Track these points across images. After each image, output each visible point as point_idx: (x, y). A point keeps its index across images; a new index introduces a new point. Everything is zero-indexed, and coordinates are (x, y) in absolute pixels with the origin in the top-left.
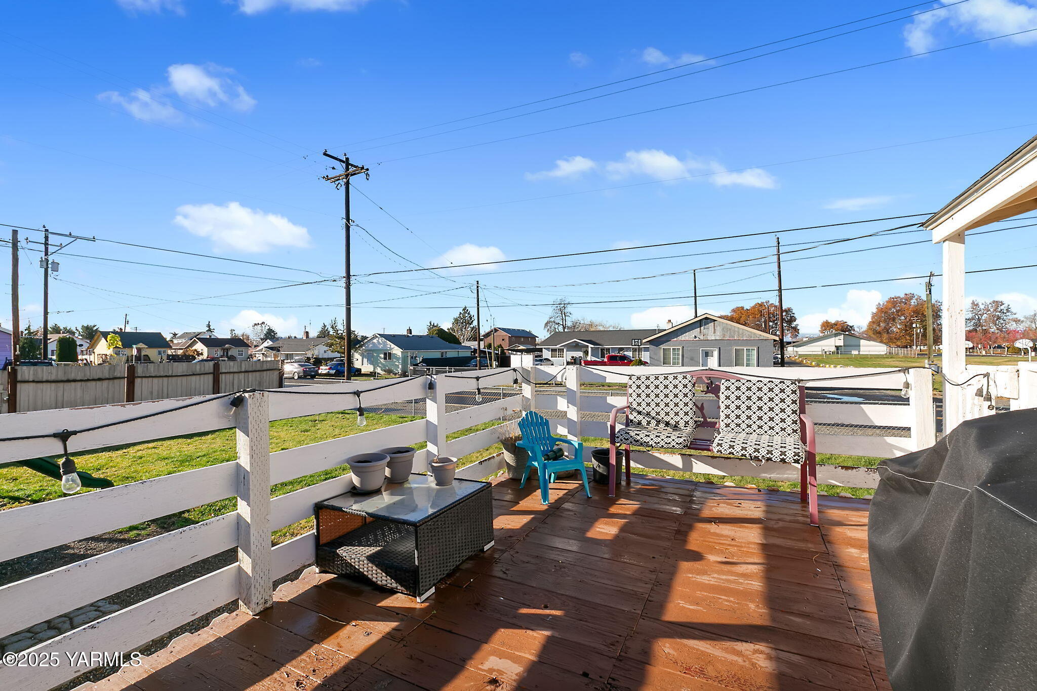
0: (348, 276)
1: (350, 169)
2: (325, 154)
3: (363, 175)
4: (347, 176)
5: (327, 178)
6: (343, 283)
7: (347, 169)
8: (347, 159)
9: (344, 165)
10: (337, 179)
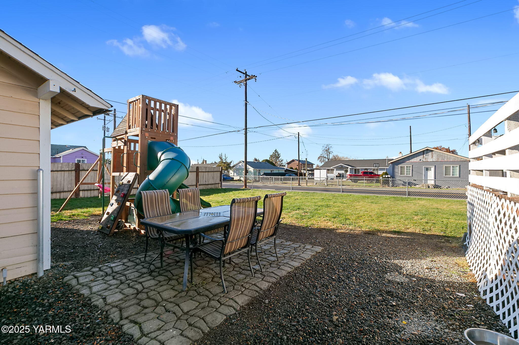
0: (246, 129)
1: (248, 77)
2: (237, 70)
3: (254, 79)
4: (246, 80)
5: (235, 82)
6: (243, 132)
7: (246, 77)
8: (246, 72)
9: (245, 75)
10: (241, 82)
